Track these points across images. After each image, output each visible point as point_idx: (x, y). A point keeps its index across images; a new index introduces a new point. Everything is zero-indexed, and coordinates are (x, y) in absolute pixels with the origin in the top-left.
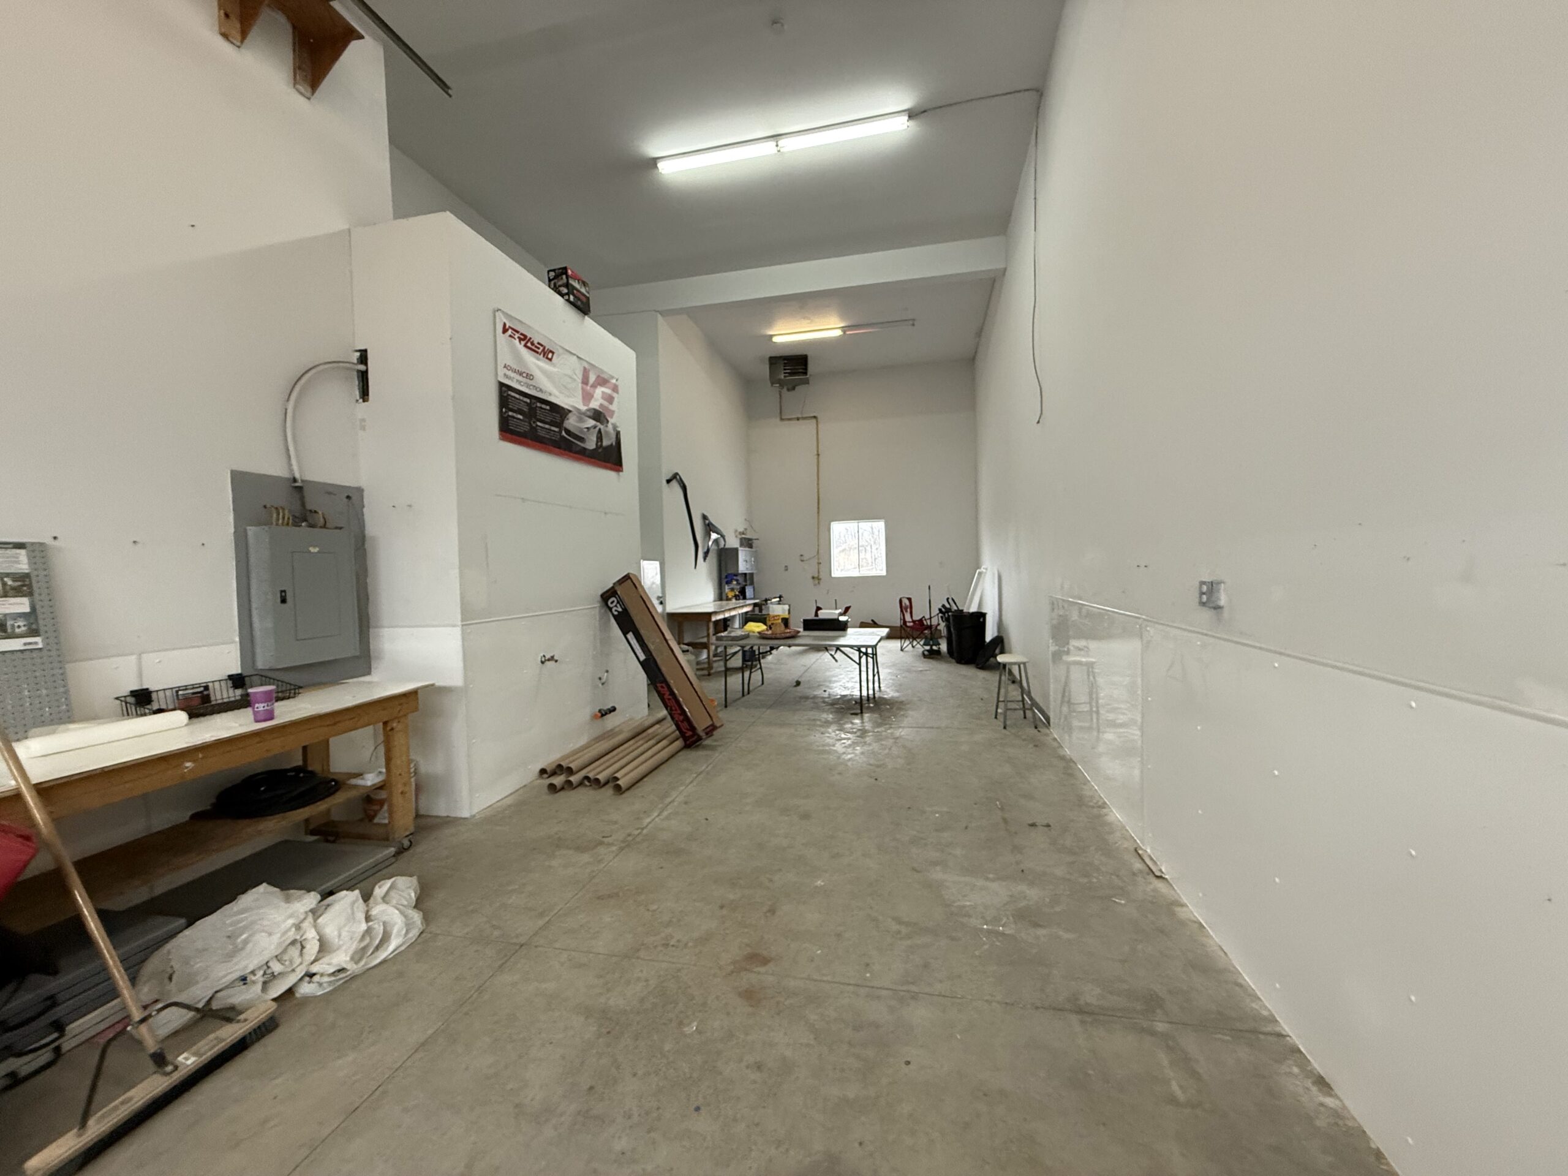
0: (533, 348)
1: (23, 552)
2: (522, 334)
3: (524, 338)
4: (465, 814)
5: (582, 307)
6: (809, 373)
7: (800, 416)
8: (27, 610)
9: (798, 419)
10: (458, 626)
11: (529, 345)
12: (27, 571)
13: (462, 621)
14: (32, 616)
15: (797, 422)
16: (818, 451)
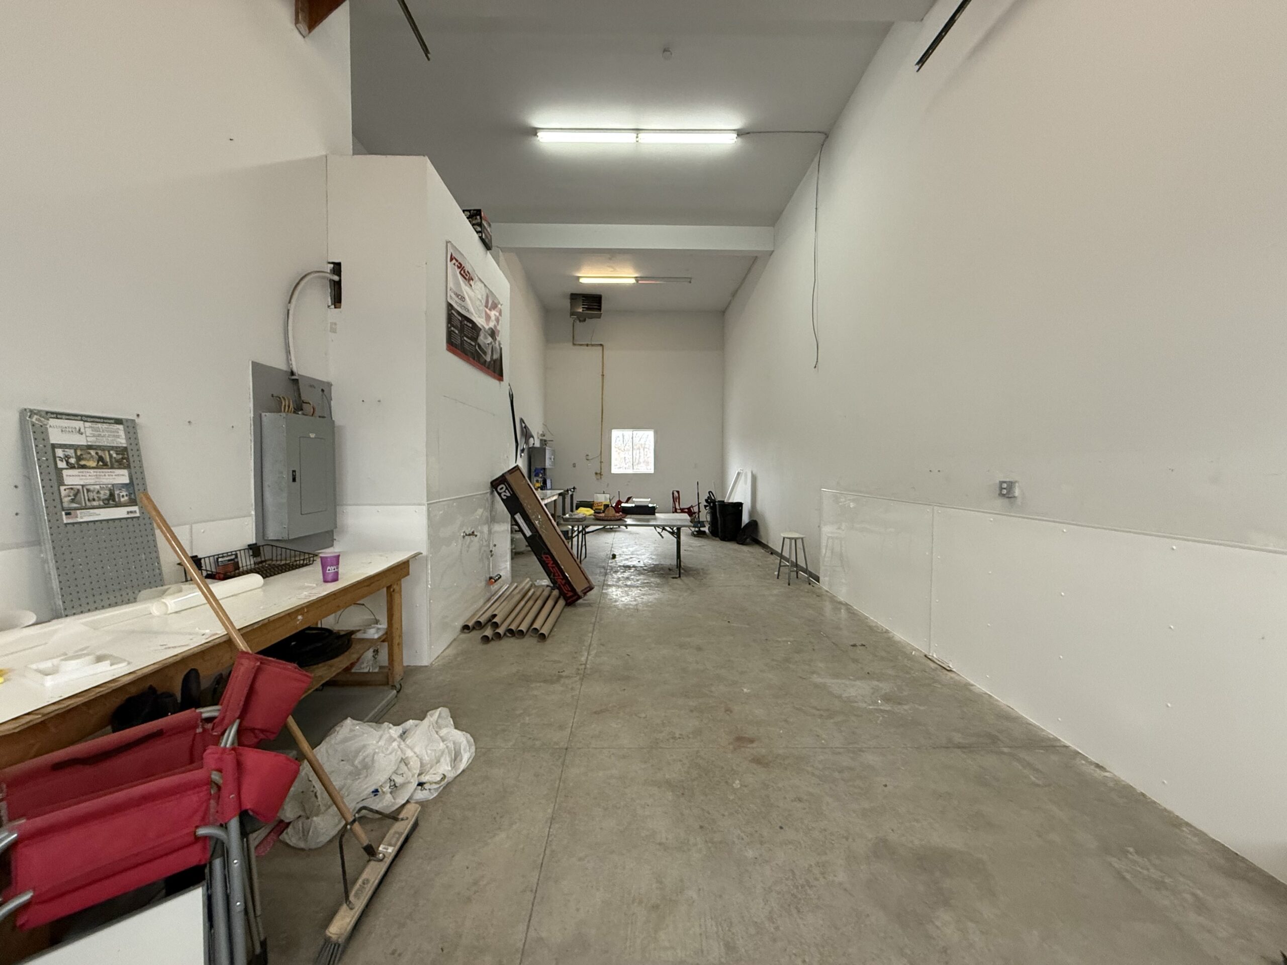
0: (464, 275)
1: (121, 427)
2: (460, 263)
3: (460, 267)
4: (425, 662)
5: (487, 246)
6: (602, 310)
7: (589, 343)
8: (127, 481)
9: (587, 345)
10: (424, 505)
11: (462, 272)
12: (125, 445)
13: (427, 501)
14: (129, 486)
15: (586, 347)
16: (603, 372)
